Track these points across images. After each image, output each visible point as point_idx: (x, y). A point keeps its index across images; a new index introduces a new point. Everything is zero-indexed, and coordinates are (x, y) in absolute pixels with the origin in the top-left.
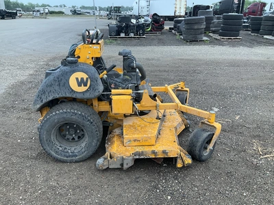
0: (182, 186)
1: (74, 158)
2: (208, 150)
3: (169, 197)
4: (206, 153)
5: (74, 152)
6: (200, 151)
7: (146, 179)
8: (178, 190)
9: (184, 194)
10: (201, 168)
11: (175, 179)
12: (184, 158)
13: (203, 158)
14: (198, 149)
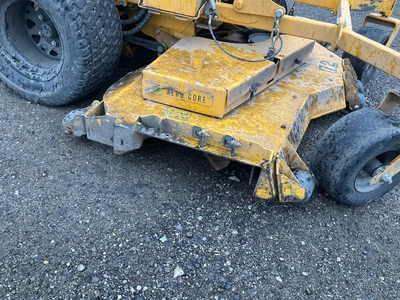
0: (241, 253)
1: (36, 93)
2: (374, 181)
3: (179, 272)
4: (365, 187)
5: (38, 80)
6: (345, 174)
7: (161, 195)
8: (223, 259)
9: (229, 279)
10: (332, 222)
11: (235, 226)
12: (283, 179)
13: (351, 197)
14: (340, 165)
